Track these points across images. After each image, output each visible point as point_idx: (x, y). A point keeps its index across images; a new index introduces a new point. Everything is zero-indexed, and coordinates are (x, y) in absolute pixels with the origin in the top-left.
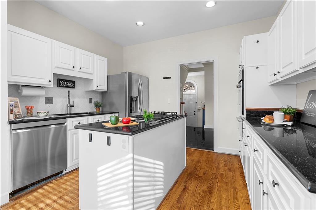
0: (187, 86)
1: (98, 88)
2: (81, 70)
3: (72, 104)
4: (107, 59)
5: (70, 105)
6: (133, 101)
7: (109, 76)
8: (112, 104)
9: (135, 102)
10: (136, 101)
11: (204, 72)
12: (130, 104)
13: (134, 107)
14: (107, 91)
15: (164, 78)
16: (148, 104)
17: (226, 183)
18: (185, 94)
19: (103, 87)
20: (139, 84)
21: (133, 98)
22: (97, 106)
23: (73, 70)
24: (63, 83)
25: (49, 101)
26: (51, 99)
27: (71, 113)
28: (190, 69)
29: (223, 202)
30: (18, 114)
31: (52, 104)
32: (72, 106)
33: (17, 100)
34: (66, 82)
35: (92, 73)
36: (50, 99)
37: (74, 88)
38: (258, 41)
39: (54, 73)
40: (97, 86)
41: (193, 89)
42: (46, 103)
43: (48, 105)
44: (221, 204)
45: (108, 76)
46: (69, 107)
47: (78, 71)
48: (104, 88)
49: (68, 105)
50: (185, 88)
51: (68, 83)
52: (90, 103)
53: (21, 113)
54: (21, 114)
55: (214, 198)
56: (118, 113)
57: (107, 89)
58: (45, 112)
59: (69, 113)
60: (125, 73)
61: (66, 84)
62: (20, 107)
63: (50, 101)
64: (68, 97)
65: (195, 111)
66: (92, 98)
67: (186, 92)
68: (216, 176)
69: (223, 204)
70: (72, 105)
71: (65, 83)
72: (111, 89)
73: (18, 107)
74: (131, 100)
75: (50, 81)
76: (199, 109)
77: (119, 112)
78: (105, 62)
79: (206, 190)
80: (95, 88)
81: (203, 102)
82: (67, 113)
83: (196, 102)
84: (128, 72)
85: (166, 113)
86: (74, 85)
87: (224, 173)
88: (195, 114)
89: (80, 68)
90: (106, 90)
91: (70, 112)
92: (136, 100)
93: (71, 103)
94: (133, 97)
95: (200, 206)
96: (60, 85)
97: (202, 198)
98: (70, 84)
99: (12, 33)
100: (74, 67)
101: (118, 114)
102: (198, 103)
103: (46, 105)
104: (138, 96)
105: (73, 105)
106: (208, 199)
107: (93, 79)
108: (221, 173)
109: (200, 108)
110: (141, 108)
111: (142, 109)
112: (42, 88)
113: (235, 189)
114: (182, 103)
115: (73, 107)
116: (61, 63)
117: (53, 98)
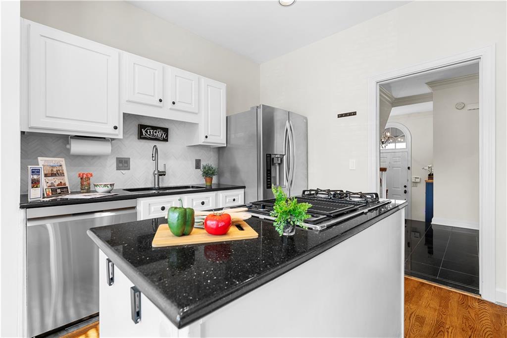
0: (388, 134)
1: (208, 140)
2: (175, 107)
3: (163, 170)
4: (226, 85)
5: (159, 172)
6: (274, 164)
7: (230, 116)
8: (234, 171)
9: (278, 167)
10: (279, 164)
11: (432, 102)
12: (267, 170)
13: (275, 177)
14: (225, 146)
15: (340, 116)
16: (305, 171)
18: (384, 151)
19: (218, 138)
20: (287, 130)
21: (273, 159)
22: (208, 173)
23: (161, 107)
24: (146, 132)
25: (123, 164)
26: (127, 161)
27: (160, 186)
28: (396, 99)
30: (59, 188)
31: (129, 169)
32: (162, 174)
33: (62, 161)
34: (152, 131)
35: (197, 112)
36: (125, 161)
37: (166, 140)
39: (124, 114)
40: (206, 137)
41: (400, 142)
42: (118, 168)
43: (122, 171)
45: (227, 117)
46: (156, 175)
47: (170, 109)
48: (220, 139)
49: (156, 172)
50: (383, 141)
51: (156, 132)
52: (196, 168)
53: (67, 185)
54: (67, 187)
56: (242, 188)
57: (225, 142)
58: (105, 185)
59: (156, 186)
60: (257, 107)
61: (152, 133)
62: (66, 174)
63: (126, 165)
64: (153, 157)
65: (405, 186)
66: (199, 160)
67: (386, 148)
70: (163, 172)
71: (150, 132)
72: (233, 141)
73: (62, 174)
74: (269, 163)
75: (116, 128)
76: (417, 182)
77: (246, 187)
78: (222, 91)
80: (201, 141)
82: (153, 186)
83: (409, 168)
84: (263, 105)
85: (348, 193)
86: (167, 136)
88: (405, 192)
89: (174, 103)
90: (224, 144)
91: (158, 185)
92: (279, 162)
93: (161, 169)
94: (272, 156)
96: (142, 137)
98: (159, 134)
99: (48, 41)
100: (161, 101)
101: (241, 190)
102: (412, 168)
103: (118, 171)
104: (284, 155)
105: (165, 172)
107: (198, 124)
109: (418, 180)
110: (290, 179)
111: (292, 181)
114: (383, 170)
115: (165, 175)
116: (138, 93)
117: (129, 158)
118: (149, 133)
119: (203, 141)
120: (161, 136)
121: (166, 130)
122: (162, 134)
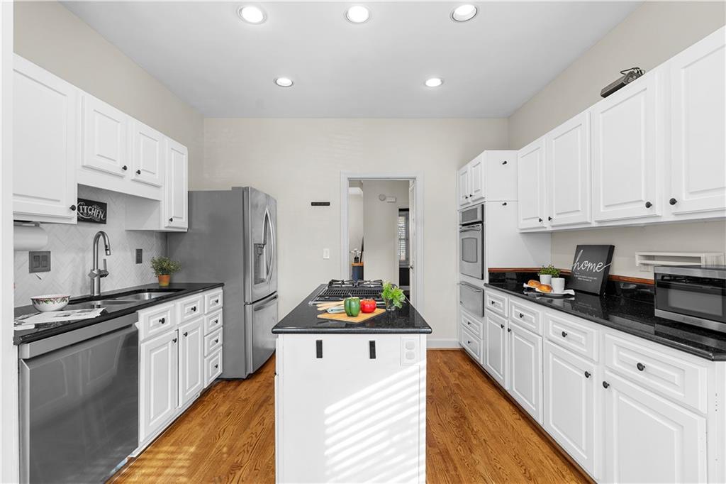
2: (140, 177)
3: (104, 269)
5: (100, 271)
7: (191, 192)
14: (187, 230)
17: (473, 397)
19: (180, 220)
20: (267, 215)
23: (122, 177)
24: (79, 209)
25: (40, 261)
26: (46, 256)
27: (101, 294)
29: (491, 427)
31: (49, 270)
32: (103, 274)
34: (85, 207)
35: (160, 184)
36: (42, 257)
37: (104, 222)
38: (505, 162)
39: (78, 185)
40: (171, 220)
42: (32, 270)
43: (38, 274)
44: (489, 430)
46: (96, 279)
47: (133, 180)
48: (183, 223)
49: (95, 272)
51: (91, 210)
52: (137, 262)
55: (475, 424)
56: (221, 285)
57: (187, 226)
59: (96, 294)
60: (244, 188)
61: (85, 211)
63: (43, 264)
64: (106, 250)
66: (141, 250)
68: (451, 390)
69: (492, 430)
70: (104, 271)
71: (83, 209)
72: (194, 225)
75: (74, 208)
77: (225, 284)
78: (184, 156)
79: (455, 415)
80: (162, 225)
81: (353, 252)
82: (89, 293)
84: (251, 188)
86: (105, 216)
87: (457, 382)
89: (139, 172)
91: (99, 291)
93: (101, 267)
95: (465, 441)
97: (460, 430)
98: (95, 212)
100: (125, 168)
101: (221, 288)
103: (32, 274)
104: (264, 245)
105: (106, 271)
106: (469, 427)
107: (159, 201)
108: (455, 384)
111: (271, 274)
112: (37, 224)
113: (491, 404)
115: (106, 275)
116: (99, 155)
117: (50, 252)
118: (81, 211)
119: (167, 225)
120: (98, 215)
121: (103, 206)
122: (99, 212)
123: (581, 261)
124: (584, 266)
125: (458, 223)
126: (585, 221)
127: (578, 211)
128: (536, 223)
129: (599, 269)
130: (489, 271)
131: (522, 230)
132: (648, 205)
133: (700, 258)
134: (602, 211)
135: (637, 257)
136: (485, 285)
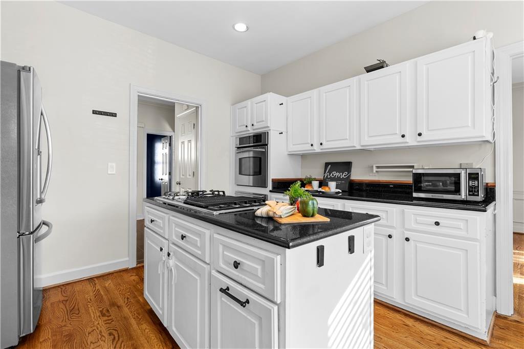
38: (282, 104)
123: (330, 172)
124: (333, 175)
125: (234, 147)
126: (352, 145)
127: (347, 139)
128: (308, 147)
129: (345, 176)
130: (272, 181)
131: (290, 152)
132: (403, 136)
133: (413, 166)
134: (366, 139)
135: (374, 167)
136: (270, 191)
